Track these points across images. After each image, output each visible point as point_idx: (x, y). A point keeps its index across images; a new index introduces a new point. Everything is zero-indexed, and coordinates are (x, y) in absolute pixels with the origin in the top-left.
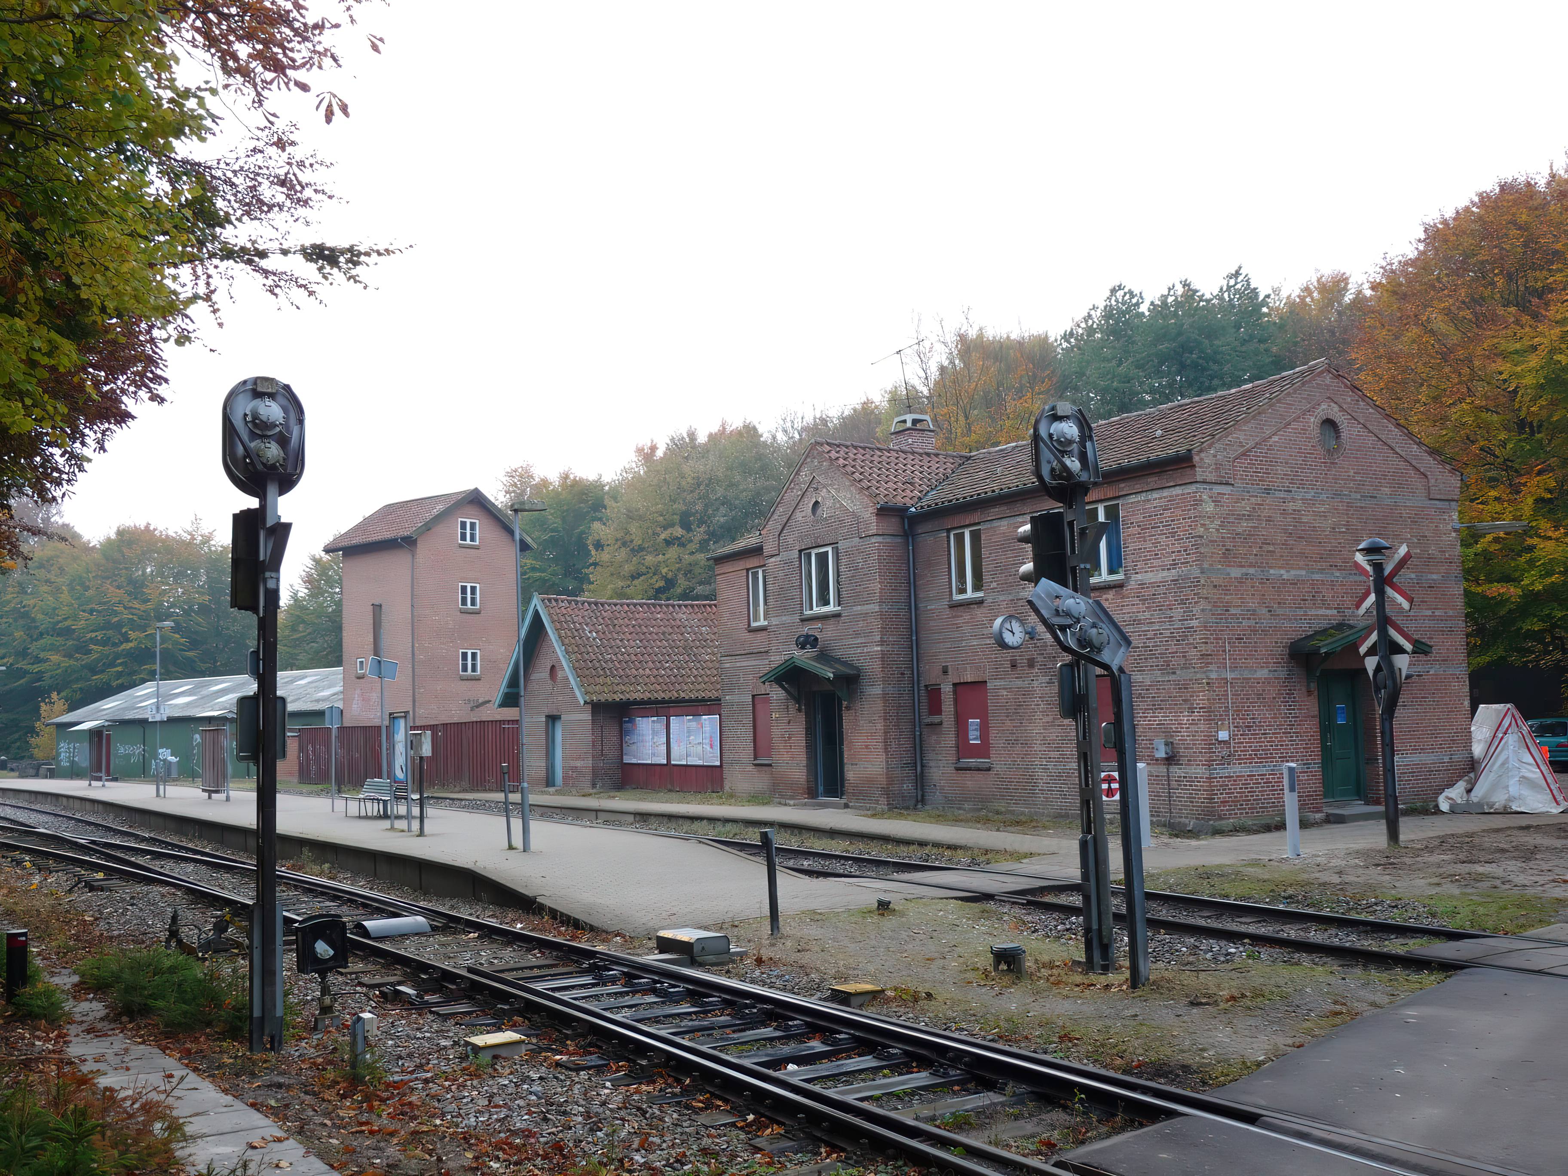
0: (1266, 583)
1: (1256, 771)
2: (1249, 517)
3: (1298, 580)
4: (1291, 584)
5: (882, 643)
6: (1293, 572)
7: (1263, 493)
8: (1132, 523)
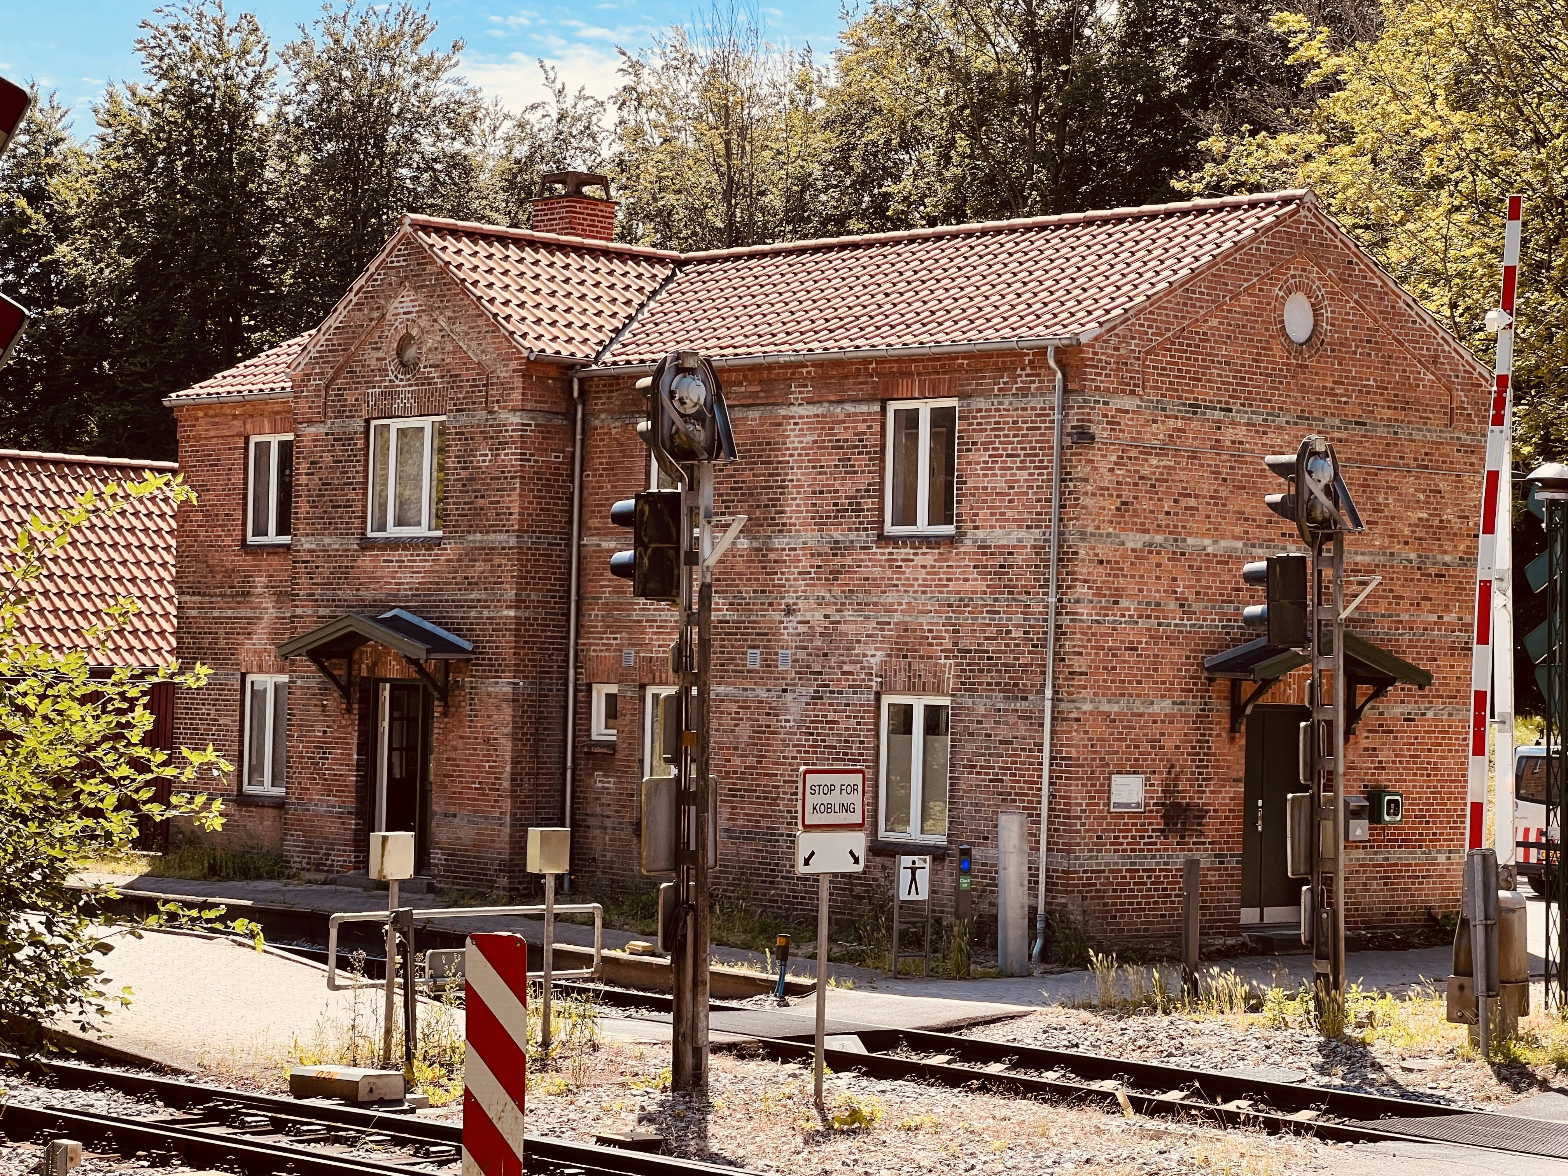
0: (1179, 560)
1: (1141, 864)
2: (1162, 452)
3: (1230, 557)
4: (1218, 562)
5: (519, 603)
6: (1223, 543)
7: (1187, 412)
8: (974, 444)
